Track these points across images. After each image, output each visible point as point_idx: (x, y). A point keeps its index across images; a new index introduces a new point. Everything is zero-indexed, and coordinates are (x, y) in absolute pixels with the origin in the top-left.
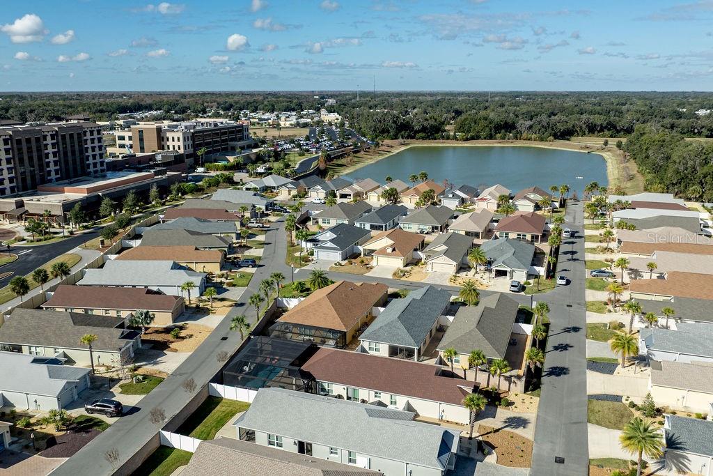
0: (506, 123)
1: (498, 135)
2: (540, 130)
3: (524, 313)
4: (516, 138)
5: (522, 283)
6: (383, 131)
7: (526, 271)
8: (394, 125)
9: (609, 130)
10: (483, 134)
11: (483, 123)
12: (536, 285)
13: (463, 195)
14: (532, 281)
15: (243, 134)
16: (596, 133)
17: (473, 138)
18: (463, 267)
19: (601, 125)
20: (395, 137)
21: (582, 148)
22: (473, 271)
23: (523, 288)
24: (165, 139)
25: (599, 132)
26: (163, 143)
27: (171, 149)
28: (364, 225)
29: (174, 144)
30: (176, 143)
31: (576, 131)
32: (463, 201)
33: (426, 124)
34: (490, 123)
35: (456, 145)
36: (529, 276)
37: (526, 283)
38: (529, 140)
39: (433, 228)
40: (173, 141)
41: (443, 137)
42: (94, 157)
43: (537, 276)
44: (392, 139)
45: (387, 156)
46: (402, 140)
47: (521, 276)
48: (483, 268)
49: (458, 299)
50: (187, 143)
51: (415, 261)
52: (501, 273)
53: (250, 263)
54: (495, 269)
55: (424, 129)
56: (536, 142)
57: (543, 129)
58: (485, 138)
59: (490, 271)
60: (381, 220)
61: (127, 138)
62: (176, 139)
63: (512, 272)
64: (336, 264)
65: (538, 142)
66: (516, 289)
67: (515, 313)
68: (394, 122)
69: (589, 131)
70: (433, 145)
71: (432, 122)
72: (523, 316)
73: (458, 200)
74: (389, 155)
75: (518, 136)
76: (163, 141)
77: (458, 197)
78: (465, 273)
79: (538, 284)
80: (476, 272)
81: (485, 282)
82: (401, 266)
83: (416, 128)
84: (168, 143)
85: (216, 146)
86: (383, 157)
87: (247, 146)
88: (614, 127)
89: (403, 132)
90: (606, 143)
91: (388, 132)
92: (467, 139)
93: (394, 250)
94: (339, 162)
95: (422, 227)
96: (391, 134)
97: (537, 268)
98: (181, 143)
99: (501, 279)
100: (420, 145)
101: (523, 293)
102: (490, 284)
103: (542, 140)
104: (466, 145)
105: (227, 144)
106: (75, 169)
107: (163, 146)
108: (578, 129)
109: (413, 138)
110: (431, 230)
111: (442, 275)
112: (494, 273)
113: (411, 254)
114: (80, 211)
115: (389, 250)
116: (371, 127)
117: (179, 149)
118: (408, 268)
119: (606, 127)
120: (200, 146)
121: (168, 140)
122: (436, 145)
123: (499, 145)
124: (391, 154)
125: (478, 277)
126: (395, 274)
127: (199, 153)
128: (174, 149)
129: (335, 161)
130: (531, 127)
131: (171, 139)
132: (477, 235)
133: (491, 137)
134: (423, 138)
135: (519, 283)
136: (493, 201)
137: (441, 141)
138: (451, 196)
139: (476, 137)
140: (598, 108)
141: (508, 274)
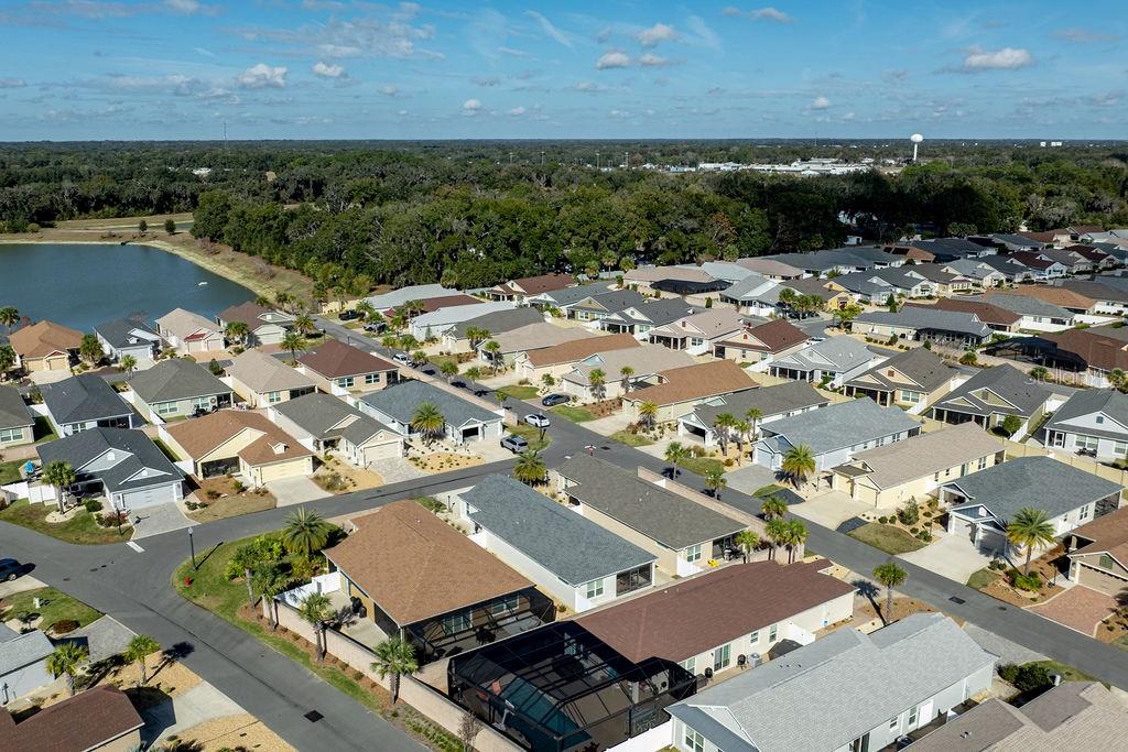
7: (500, 420)
9: (112, 205)
16: (92, 212)
19: (98, 197)
21: (103, 238)
25: (96, 209)
31: (59, 212)
39: (220, 399)
47: (495, 430)
54: (461, 430)
63: (483, 427)
65: (11, 236)
69: (80, 210)
82: (310, 472)
88: (118, 200)
90: (143, 226)
95: (198, 401)
103: (15, 230)
108: (61, 208)
110: (216, 405)
115: (279, 449)
119: (106, 202)
136: (217, 336)
140: (38, 170)
141: (481, 431)
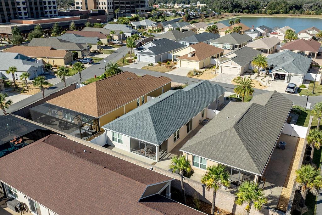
0: (296, 5)
1: (291, 11)
2: (316, 9)
3: (298, 113)
4: (301, 13)
5: (298, 86)
6: (225, 9)
7: (302, 76)
8: (231, 5)
10: (282, 11)
11: (283, 4)
12: (312, 88)
13: (261, 31)
14: (307, 85)
15: (144, 4)
17: (276, 13)
18: (248, 71)
20: (232, 12)
22: (256, 74)
23: (299, 90)
24: (98, 3)
26: (97, 6)
27: (101, 9)
28: (185, 43)
29: (102, 6)
30: (104, 6)
32: (261, 35)
33: (249, 4)
34: (287, 5)
35: (265, 16)
36: (305, 81)
37: (302, 86)
38: (309, 14)
39: (233, 47)
40: (102, 4)
41: (258, 12)
42: (50, 8)
43: (313, 82)
44: (230, 13)
45: (224, 20)
46: (235, 13)
47: (297, 80)
48: (265, 73)
49: (235, 95)
50: (110, 6)
51: (211, 66)
52: (280, 77)
53: (88, 61)
54: (274, 73)
55: (248, 8)
56: (313, 16)
57: (319, 8)
58: (283, 13)
59: (271, 76)
60: (197, 40)
61: (80, 3)
62: (104, 3)
63: (290, 76)
64: (149, 65)
65: (315, 15)
66: (292, 90)
67: (287, 112)
68: (231, 3)
70: (252, 16)
71: (254, 4)
72: (297, 116)
73: (257, 34)
74: (226, 19)
75: (303, 12)
76: (97, 4)
77: (258, 31)
78: (249, 76)
79: (314, 88)
80: (259, 76)
81: (264, 84)
82: (197, 68)
83: (244, 7)
84: (100, 6)
85: (127, 9)
86: (222, 20)
87: (146, 10)
89: (236, 9)
91: (228, 9)
92: (272, 14)
93: (193, 55)
94: (195, 21)
95: (226, 46)
96: (230, 10)
97: (313, 75)
98: (106, 6)
99: (279, 82)
100: (245, 16)
101: (298, 95)
102: (268, 85)
103: (317, 14)
104: (271, 16)
105: (135, 9)
106: (37, 13)
107: (97, 7)
109: (241, 12)
110: (232, 48)
111: (229, 76)
112: (273, 76)
113: (208, 60)
114: (16, 30)
115: (190, 56)
116: (219, 6)
117: (105, 9)
118: (202, 70)
120: (117, 8)
121: (100, 4)
122: (254, 16)
123: (291, 17)
124: (228, 19)
125: (259, 79)
126: (189, 73)
127: (116, 12)
128: (103, 9)
129: (193, 20)
130: (311, 7)
131: (101, 3)
132: (265, 51)
133: (286, 13)
134: (247, 13)
135: (295, 85)
136: (282, 34)
137: (257, 14)
138: (253, 31)
139: (278, 13)
141: (286, 78)
